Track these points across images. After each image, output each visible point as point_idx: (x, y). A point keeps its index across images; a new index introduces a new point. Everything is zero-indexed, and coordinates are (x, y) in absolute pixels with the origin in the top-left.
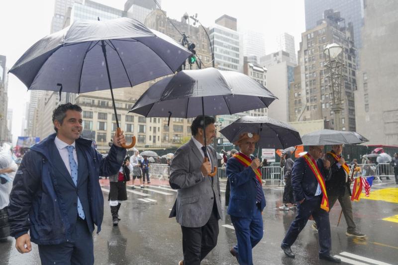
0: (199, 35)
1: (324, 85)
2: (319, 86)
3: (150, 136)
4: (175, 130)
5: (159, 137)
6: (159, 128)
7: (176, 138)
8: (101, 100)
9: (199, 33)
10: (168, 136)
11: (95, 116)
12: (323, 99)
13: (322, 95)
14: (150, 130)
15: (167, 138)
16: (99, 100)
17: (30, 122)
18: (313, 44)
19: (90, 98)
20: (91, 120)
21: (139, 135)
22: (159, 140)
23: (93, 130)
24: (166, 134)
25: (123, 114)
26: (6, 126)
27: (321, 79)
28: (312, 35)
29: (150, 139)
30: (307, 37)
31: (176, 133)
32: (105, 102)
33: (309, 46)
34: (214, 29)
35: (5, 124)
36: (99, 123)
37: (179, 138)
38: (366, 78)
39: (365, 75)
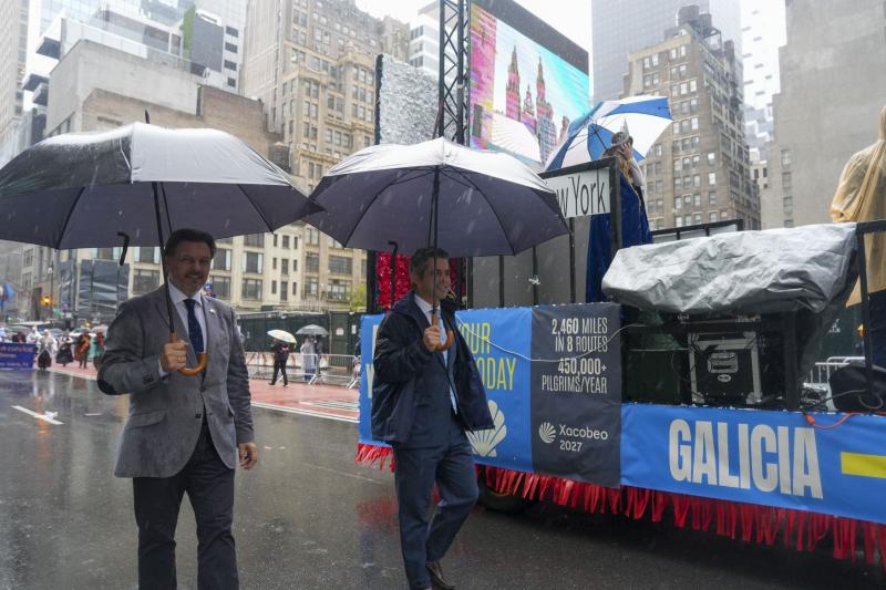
0: (386, 38)
1: (682, 176)
2: (670, 177)
3: (274, 283)
4: (332, 269)
5: (295, 284)
6: (295, 261)
7: (336, 289)
9: (384, 35)
10: (317, 283)
12: (679, 206)
13: (675, 198)
14: (275, 267)
15: (314, 287)
18: (656, 81)
21: (246, 280)
22: (294, 293)
24: (310, 278)
27: (674, 162)
28: (656, 60)
29: (274, 291)
30: (644, 64)
31: (336, 277)
33: (648, 84)
34: (422, 28)
37: (342, 290)
38: (786, 162)
39: (786, 155)
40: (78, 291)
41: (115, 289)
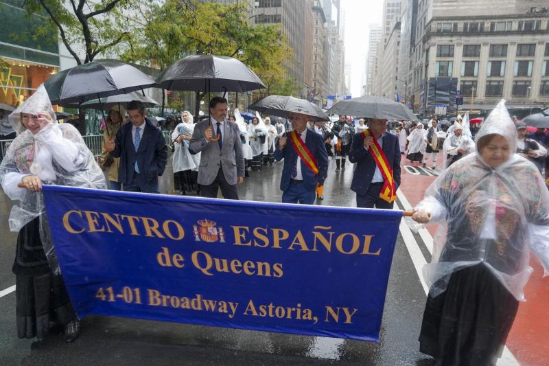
8: (469, 22)
11: (459, 51)
16: (466, 21)
17: (370, 75)
19: (450, 22)
20: (450, 59)
23: (454, 76)
25: (513, 43)
26: (343, 84)
32: (478, 23)
35: (341, 80)
36: (464, 64)
40: (428, 96)
41: (448, 94)
